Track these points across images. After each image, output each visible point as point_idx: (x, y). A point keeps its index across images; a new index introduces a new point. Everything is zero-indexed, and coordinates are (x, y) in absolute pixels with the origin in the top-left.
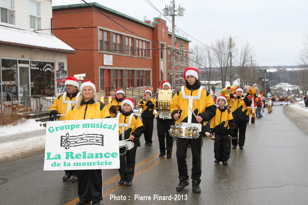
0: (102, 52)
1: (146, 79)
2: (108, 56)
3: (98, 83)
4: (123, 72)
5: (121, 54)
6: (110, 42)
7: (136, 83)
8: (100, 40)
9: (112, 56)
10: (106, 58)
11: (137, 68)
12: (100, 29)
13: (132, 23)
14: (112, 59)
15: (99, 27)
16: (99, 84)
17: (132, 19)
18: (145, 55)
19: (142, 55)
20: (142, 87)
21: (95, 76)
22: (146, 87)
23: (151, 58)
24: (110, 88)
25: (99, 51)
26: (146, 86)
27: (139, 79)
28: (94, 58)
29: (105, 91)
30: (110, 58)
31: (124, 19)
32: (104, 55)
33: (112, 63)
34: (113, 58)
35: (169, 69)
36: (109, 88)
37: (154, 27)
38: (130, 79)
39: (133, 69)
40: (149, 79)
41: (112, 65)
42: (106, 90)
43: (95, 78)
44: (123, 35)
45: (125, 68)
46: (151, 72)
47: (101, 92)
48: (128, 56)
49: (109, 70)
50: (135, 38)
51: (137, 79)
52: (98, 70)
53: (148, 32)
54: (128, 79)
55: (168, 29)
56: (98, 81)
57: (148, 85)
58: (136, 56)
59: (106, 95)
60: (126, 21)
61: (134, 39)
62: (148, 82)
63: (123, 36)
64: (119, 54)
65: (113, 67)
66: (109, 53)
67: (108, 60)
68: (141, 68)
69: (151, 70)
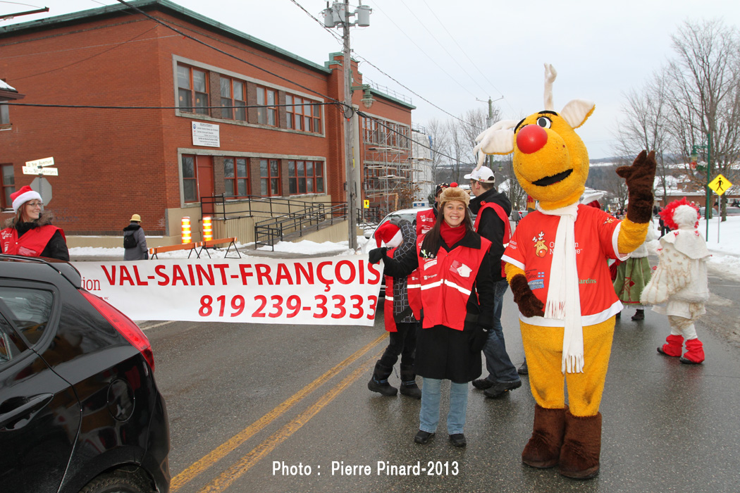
0: (187, 115)
1: (314, 179)
2: (206, 126)
3: (179, 186)
4: (250, 161)
5: (245, 124)
6: (210, 95)
7: (286, 187)
8: (180, 89)
9: (217, 127)
10: (199, 130)
11: (288, 154)
12: (180, 64)
13: (274, 58)
14: (217, 134)
15: (176, 58)
16: (179, 190)
17: (273, 48)
18: (311, 129)
19: (302, 127)
20: (303, 195)
21: (166, 171)
22: (313, 194)
23: (324, 136)
24: (215, 197)
25: (178, 113)
26: (314, 192)
27: (295, 179)
28: (162, 128)
29: (199, 205)
30: (211, 131)
31: (249, 48)
32: (193, 123)
33: (218, 142)
34: (221, 131)
35: (368, 159)
36: (212, 197)
37: (328, 71)
38: (271, 177)
39: (279, 156)
40: (322, 179)
41: (219, 146)
42: (202, 203)
43: (167, 175)
44: (250, 82)
45: (255, 154)
46: (325, 163)
47: (187, 208)
48: (263, 127)
49: (211, 157)
50: (282, 91)
51: (290, 179)
52: (177, 156)
53: (316, 82)
54: (267, 177)
55: (361, 77)
56: (178, 182)
57: (320, 190)
58: (286, 128)
59: (202, 214)
60: (256, 52)
61: (280, 93)
62: (317, 184)
63: (248, 84)
64: (239, 124)
65: (221, 151)
66: (209, 118)
67: (206, 135)
68: (298, 154)
69: (324, 159)
